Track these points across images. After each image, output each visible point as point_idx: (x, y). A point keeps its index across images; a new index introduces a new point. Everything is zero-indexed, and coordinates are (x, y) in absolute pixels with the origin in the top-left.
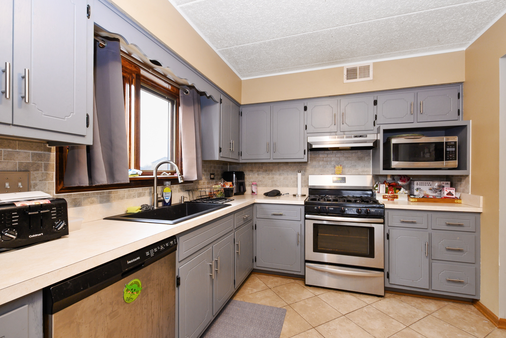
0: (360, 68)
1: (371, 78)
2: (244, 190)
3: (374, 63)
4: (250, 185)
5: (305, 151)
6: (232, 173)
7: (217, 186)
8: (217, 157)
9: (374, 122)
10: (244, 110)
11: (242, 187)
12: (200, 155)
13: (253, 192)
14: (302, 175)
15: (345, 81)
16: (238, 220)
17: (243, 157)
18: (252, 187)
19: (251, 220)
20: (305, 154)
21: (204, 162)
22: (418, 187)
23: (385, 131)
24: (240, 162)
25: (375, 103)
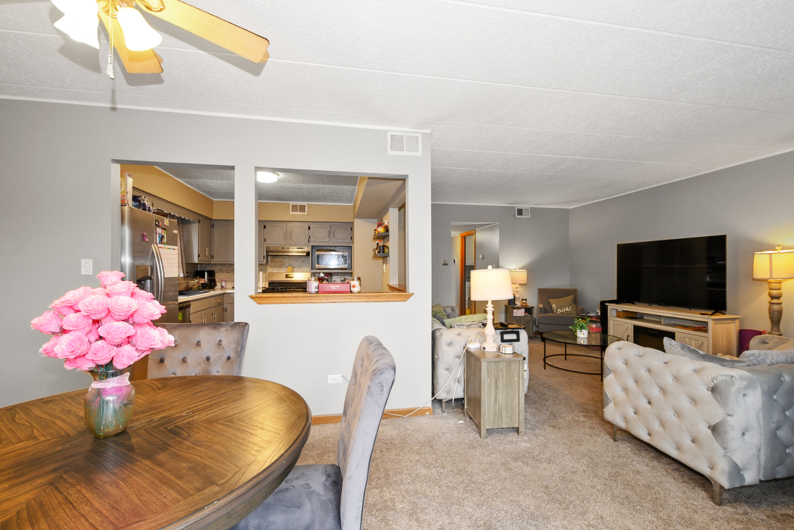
0: (300, 206)
1: (306, 213)
2: (215, 285)
3: (308, 204)
4: (219, 281)
5: (264, 256)
6: (204, 272)
7: (193, 282)
8: (196, 261)
9: (309, 240)
10: (215, 224)
11: (213, 283)
12: (184, 260)
13: (222, 287)
14: (263, 273)
15: (291, 213)
16: (213, 302)
17: (215, 259)
18: (221, 282)
19: (223, 304)
20: (264, 258)
21: (187, 264)
22: (335, 279)
23: (312, 246)
24: (212, 263)
25: (309, 228)
